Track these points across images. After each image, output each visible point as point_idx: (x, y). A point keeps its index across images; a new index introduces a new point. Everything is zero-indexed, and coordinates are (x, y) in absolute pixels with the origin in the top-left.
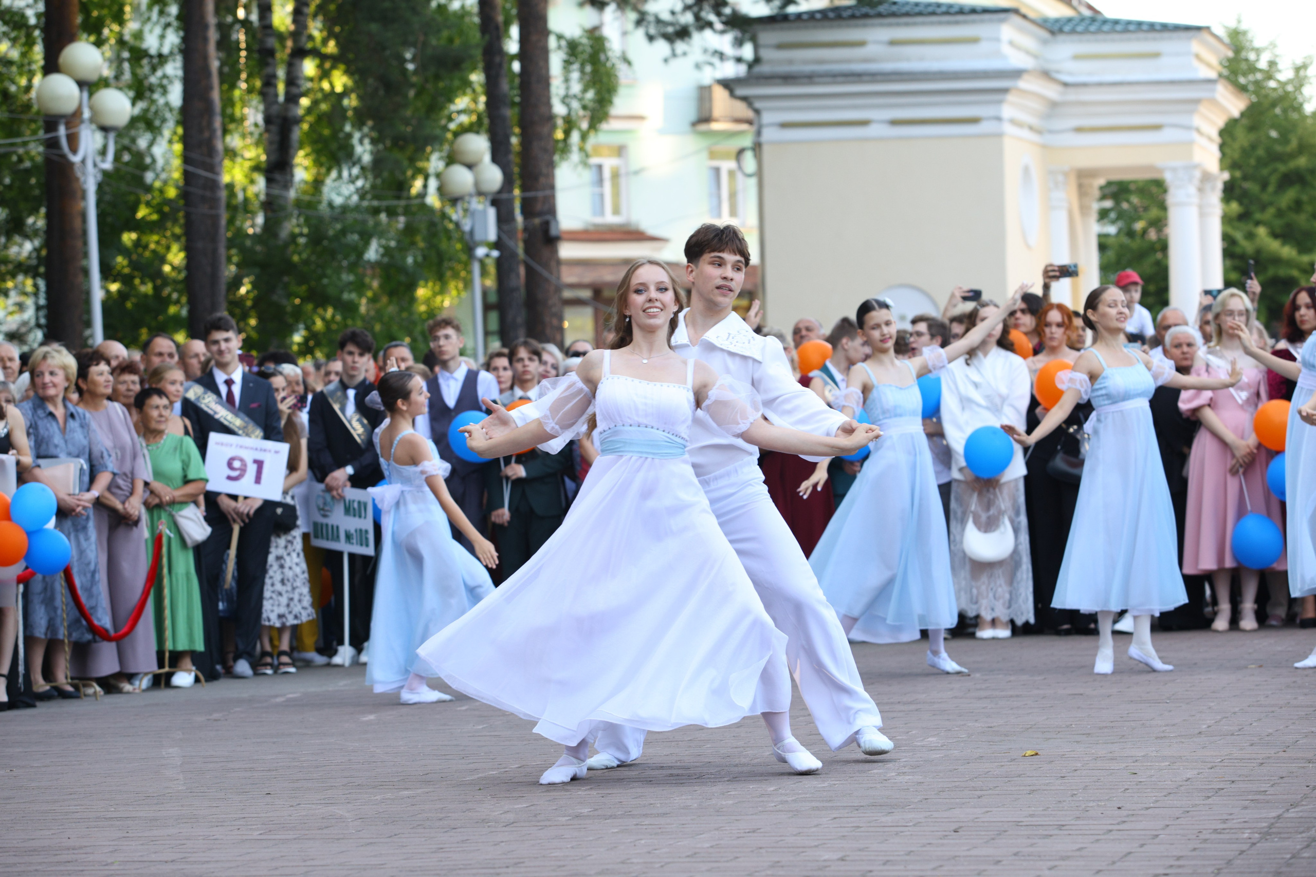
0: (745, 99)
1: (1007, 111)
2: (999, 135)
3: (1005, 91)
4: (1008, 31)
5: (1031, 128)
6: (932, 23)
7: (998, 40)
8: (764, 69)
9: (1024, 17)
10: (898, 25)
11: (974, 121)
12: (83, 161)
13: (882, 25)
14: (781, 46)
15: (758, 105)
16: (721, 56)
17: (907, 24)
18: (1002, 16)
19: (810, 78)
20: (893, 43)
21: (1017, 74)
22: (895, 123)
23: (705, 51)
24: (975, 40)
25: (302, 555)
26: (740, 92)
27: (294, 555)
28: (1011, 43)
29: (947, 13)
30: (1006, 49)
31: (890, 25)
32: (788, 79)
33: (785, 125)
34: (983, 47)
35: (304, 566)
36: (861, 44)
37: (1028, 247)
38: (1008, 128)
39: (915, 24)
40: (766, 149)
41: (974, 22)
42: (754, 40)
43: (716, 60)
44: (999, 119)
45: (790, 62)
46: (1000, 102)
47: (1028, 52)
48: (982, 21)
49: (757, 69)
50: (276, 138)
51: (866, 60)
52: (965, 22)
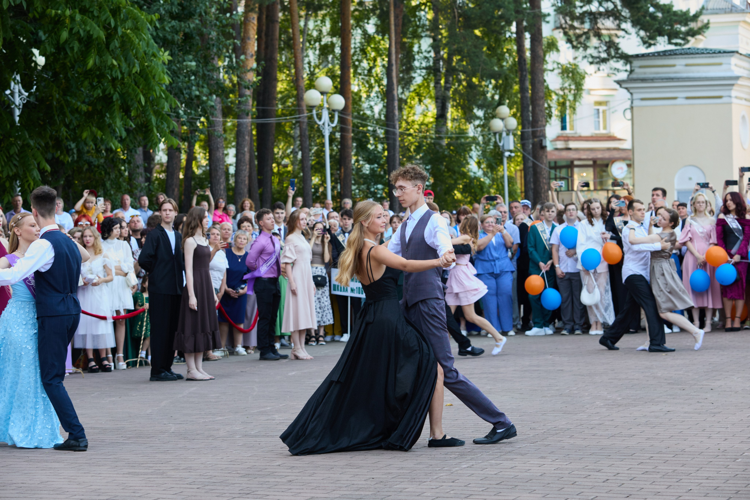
0: (626, 88)
1: (734, 93)
2: (730, 103)
3: (733, 85)
4: (734, 60)
5: (746, 100)
6: (702, 57)
7: (730, 64)
8: (634, 76)
9: (741, 54)
10: (689, 58)
11: (720, 97)
12: (324, 124)
13: (682, 58)
14: (641, 67)
15: (631, 91)
16: (618, 70)
17: (692, 58)
18: (731, 54)
19: (652, 80)
20: (687, 65)
21: (737, 78)
22: (687, 98)
23: (611, 69)
24: (720, 64)
25: (329, 298)
26: (624, 85)
27: (325, 298)
28: (736, 65)
29: (714, 53)
30: (733, 68)
31: (685, 58)
32: (643, 80)
33: (642, 99)
34: (723, 67)
35: (329, 301)
36: (674, 66)
37: (744, 149)
38: (734, 100)
39: (695, 58)
40: (635, 109)
41: (720, 57)
42: (631, 63)
43: (616, 72)
44: (730, 96)
45: (645, 73)
46: (731, 90)
47: (744, 68)
48: (723, 56)
49: (631, 76)
50: (440, 105)
51: (675, 73)
52: (716, 57)
